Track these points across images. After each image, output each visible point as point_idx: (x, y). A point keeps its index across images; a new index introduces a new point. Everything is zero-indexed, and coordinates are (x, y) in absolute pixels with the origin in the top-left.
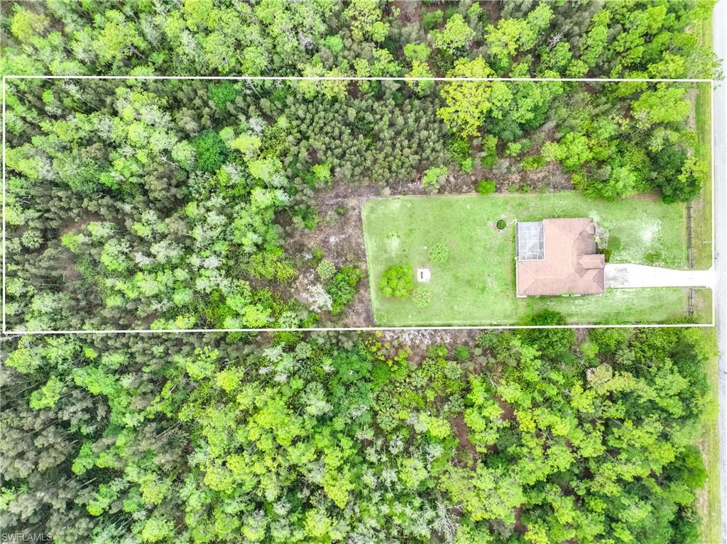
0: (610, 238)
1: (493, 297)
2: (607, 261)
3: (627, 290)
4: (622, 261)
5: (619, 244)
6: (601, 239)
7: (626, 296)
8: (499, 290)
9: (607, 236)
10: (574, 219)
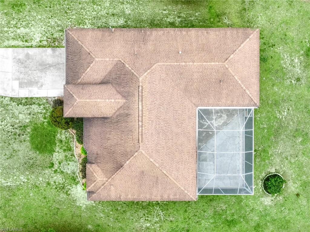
0: (52, 151)
1: (290, 34)
2: (59, 103)
3: (21, 43)
4: (29, 102)
5: (32, 138)
6: (70, 149)
7: (22, 31)
8: (279, 49)
9: (58, 155)
10: (130, 197)
